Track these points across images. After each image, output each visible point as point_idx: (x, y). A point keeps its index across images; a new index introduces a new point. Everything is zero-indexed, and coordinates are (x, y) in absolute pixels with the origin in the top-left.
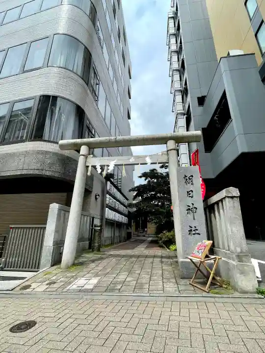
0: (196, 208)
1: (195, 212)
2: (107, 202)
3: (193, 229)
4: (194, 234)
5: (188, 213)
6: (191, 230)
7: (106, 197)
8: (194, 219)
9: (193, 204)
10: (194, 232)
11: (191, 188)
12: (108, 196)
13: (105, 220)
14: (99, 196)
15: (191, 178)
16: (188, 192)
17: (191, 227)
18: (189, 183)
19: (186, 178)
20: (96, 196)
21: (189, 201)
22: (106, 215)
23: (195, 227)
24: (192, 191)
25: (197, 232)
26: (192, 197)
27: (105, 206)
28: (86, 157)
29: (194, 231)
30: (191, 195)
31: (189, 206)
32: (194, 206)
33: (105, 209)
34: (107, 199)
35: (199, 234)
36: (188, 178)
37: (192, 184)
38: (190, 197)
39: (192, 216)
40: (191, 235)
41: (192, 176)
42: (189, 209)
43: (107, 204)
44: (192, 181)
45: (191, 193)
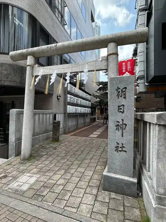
0: (126, 125)
1: (125, 129)
2: (68, 101)
3: (120, 145)
4: (120, 151)
5: (116, 129)
6: (118, 146)
7: (67, 97)
8: (122, 136)
9: (123, 120)
10: (120, 149)
11: (122, 101)
12: (69, 96)
13: (67, 114)
14: (60, 96)
15: (124, 90)
16: (119, 107)
18: (121, 96)
19: (119, 90)
20: (58, 96)
21: (119, 117)
22: (68, 111)
23: (122, 144)
24: (123, 105)
25: (124, 149)
26: (123, 112)
27: (67, 103)
28: (32, 67)
29: (120, 147)
30: (122, 110)
31: (119, 122)
32: (124, 122)
33: (67, 107)
34: (68, 98)
35: (126, 152)
36: (121, 91)
37: (125, 98)
38: (121, 112)
39: (120, 132)
40: (118, 152)
41: (126, 88)
42: (118, 125)
43: (68, 102)
44: (125, 94)
45: (122, 107)
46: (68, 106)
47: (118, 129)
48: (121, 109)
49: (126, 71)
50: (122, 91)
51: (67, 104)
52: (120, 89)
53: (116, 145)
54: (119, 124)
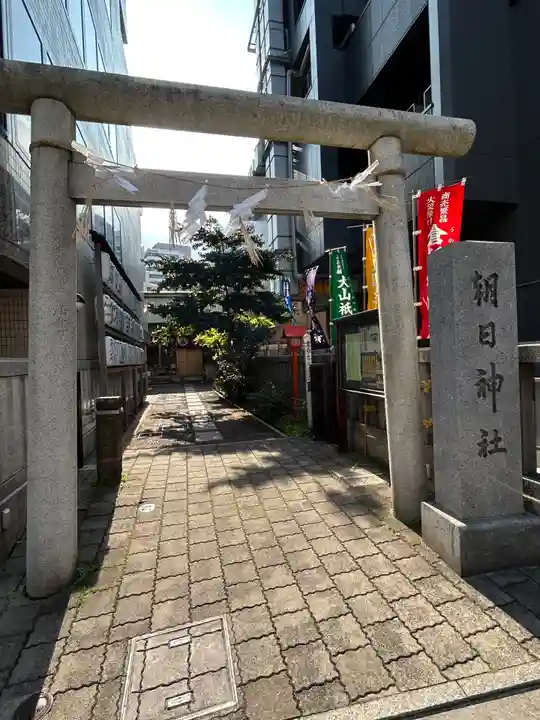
0: (501, 378)
1: (499, 390)
2: (107, 319)
3: (489, 438)
4: (490, 453)
5: (479, 393)
6: (485, 441)
8: (495, 410)
9: (493, 365)
10: (491, 447)
11: (491, 314)
12: (107, 299)
13: (106, 370)
15: (492, 281)
16: (482, 328)
17: (485, 433)
19: (479, 282)
21: (484, 357)
22: (108, 359)
23: (495, 431)
24: (492, 325)
25: (501, 445)
26: (492, 344)
27: (102, 330)
29: (492, 442)
30: (489, 339)
31: (484, 373)
32: (498, 372)
33: (104, 341)
34: (107, 310)
35: (504, 450)
36: (483, 283)
37: (495, 303)
38: (487, 342)
39: (489, 399)
40: (485, 456)
41: (495, 276)
42: (483, 380)
43: (106, 326)
44: (495, 294)
45: (489, 330)
46: (108, 339)
47: (482, 394)
48: (486, 335)
50: (487, 283)
51: (104, 332)
52: (481, 277)
53: (480, 437)
54: (483, 377)
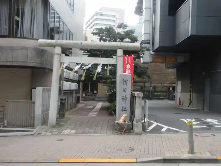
1: (126, 100)
3: (124, 108)
4: (124, 111)
8: (125, 104)
9: (125, 96)
10: (124, 110)
11: (125, 86)
13: (63, 91)
21: (124, 94)
22: (64, 87)
26: (125, 92)
28: (60, 55)
31: (123, 97)
32: (126, 97)
33: (63, 83)
34: (65, 73)
35: (126, 111)
37: (127, 85)
41: (127, 80)
43: (64, 78)
44: (127, 83)
45: (125, 89)
47: (123, 101)
48: (125, 90)
49: (128, 63)
51: (63, 80)
52: (124, 80)
53: (122, 108)
